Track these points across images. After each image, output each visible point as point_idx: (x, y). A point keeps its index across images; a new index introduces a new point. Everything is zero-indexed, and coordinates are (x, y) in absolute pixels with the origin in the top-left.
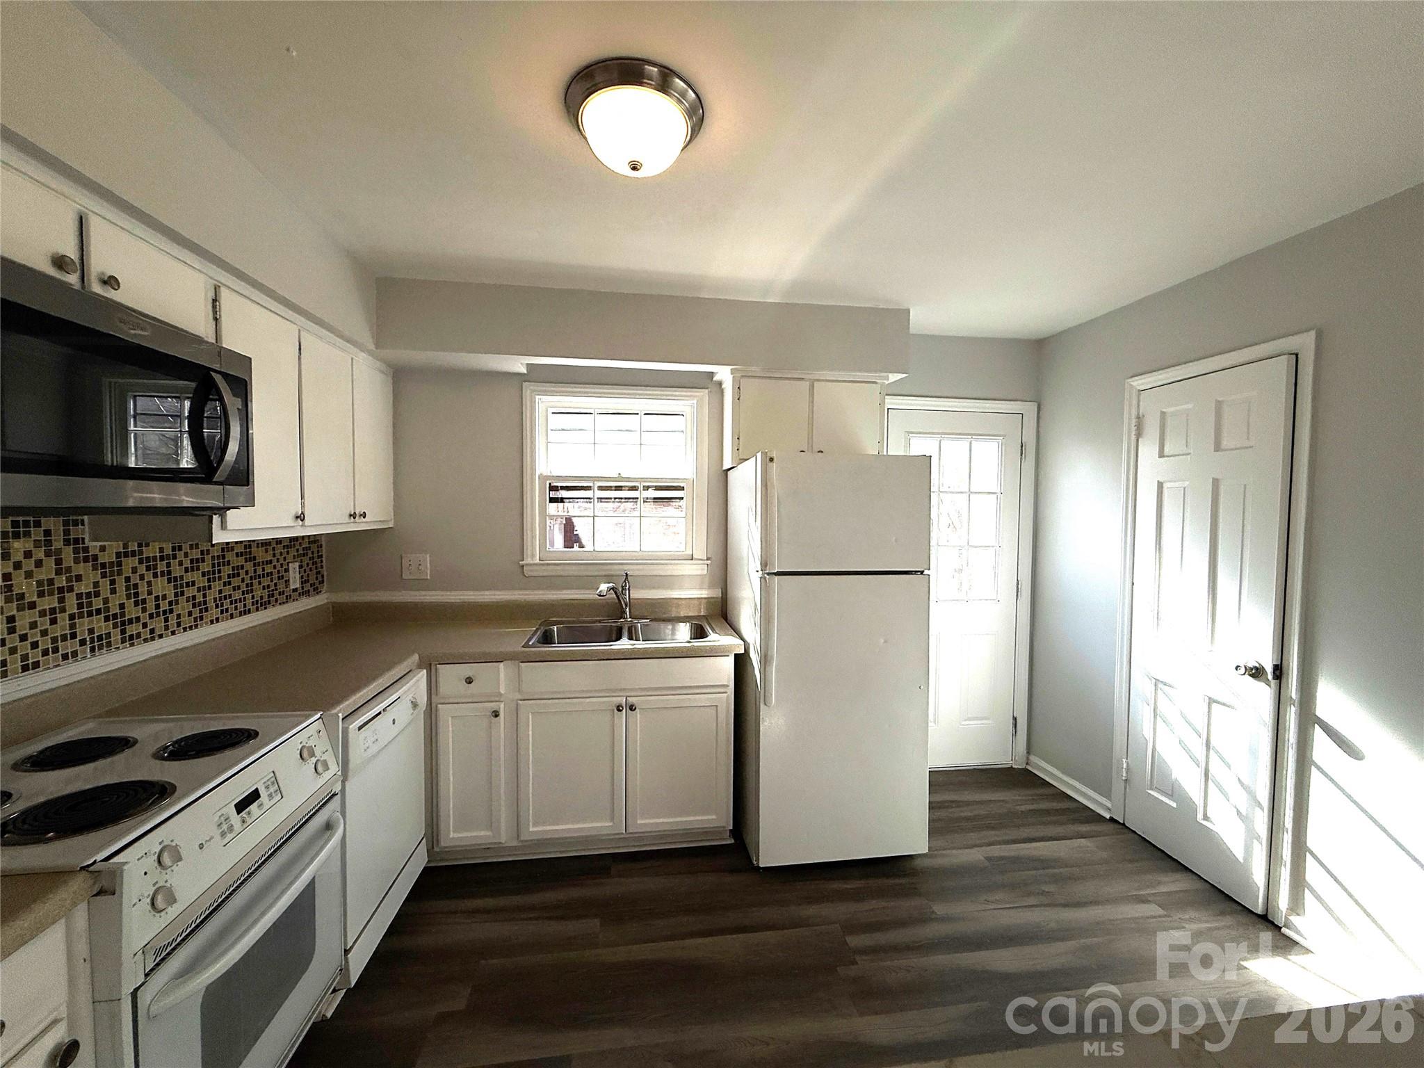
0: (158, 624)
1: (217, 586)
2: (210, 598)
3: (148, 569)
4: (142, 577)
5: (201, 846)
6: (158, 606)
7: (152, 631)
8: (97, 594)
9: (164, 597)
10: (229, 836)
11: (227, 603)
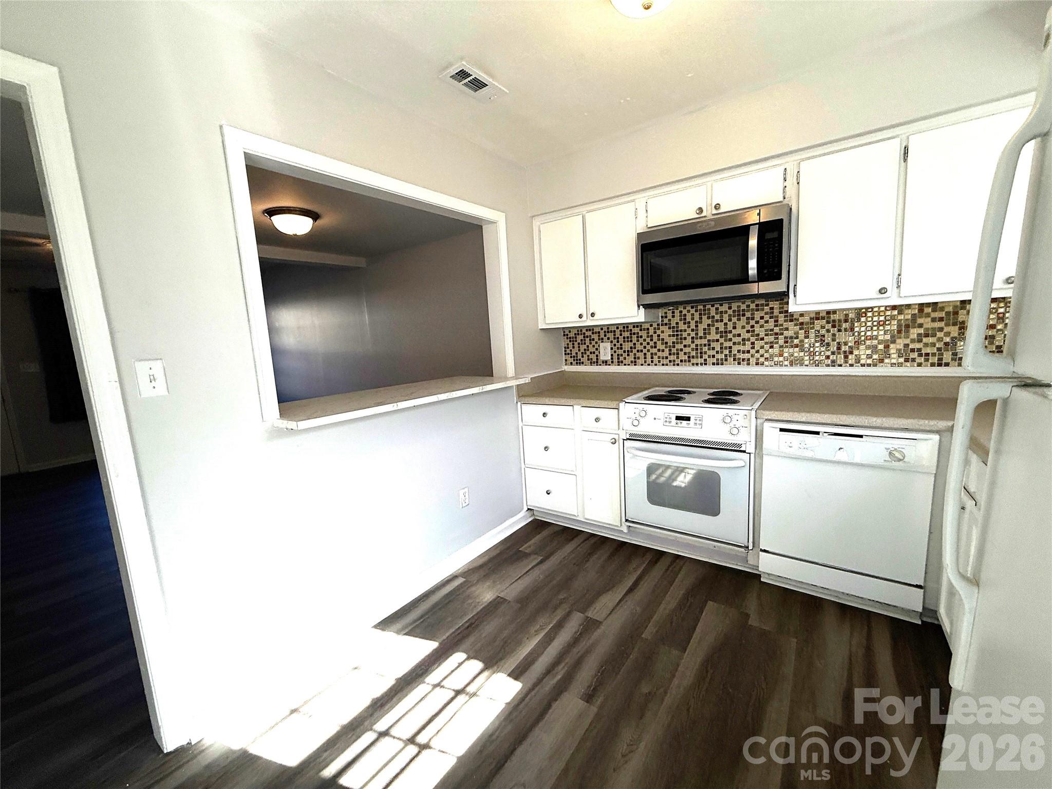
0: (840, 359)
1: (900, 343)
2: (893, 349)
3: (834, 326)
4: (828, 331)
5: (655, 419)
6: (839, 348)
7: (833, 362)
8: (797, 338)
9: (846, 344)
10: (667, 424)
11: (913, 355)
